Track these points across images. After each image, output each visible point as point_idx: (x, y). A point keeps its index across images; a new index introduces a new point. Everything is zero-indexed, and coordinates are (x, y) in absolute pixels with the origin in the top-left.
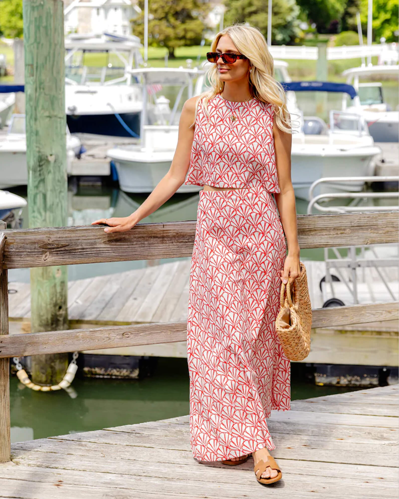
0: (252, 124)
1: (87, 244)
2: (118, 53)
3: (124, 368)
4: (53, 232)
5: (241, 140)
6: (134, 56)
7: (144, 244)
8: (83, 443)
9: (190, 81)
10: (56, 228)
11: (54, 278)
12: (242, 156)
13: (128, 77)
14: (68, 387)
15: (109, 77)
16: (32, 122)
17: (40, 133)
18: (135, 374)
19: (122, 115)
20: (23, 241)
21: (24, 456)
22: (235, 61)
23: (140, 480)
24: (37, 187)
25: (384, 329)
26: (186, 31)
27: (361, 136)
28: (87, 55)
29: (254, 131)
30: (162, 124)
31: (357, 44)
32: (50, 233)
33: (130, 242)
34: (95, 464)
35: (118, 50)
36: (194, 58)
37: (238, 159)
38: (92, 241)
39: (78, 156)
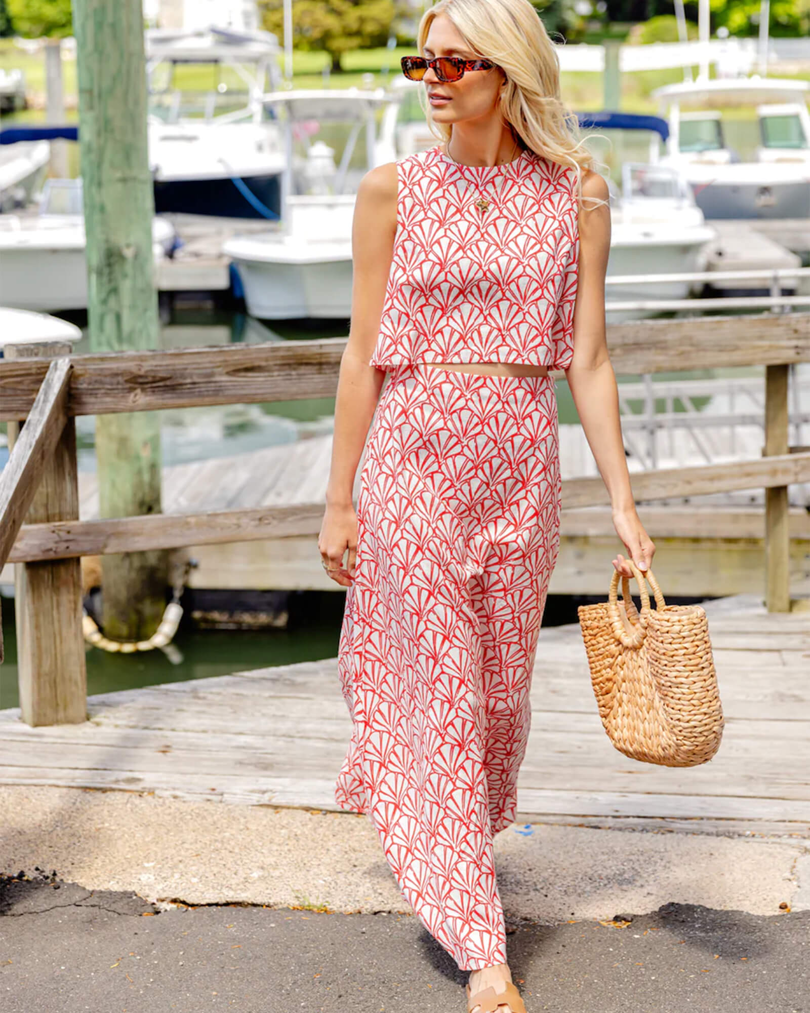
0: (530, 213)
1: (200, 375)
2: (238, 66)
3: (262, 611)
4: (146, 356)
5: (507, 251)
6: (268, 69)
7: (290, 375)
8: (201, 695)
9: (369, 115)
10: (150, 351)
11: (138, 458)
12: (513, 286)
13: (256, 108)
14: (168, 645)
15: (221, 110)
16: (94, 190)
17: (109, 207)
18: (282, 621)
19: (247, 180)
20: (98, 372)
21: (108, 714)
22: (461, 76)
23: (292, 742)
24: (104, 302)
25: (704, 534)
26: (362, 20)
27: (679, 208)
28: (181, 69)
29: (535, 229)
30: (322, 194)
31: (676, 39)
32: (142, 358)
33: (268, 371)
34: (221, 723)
35: (238, 59)
36: (376, 71)
37: (504, 294)
38: (209, 371)
39: (170, 254)
